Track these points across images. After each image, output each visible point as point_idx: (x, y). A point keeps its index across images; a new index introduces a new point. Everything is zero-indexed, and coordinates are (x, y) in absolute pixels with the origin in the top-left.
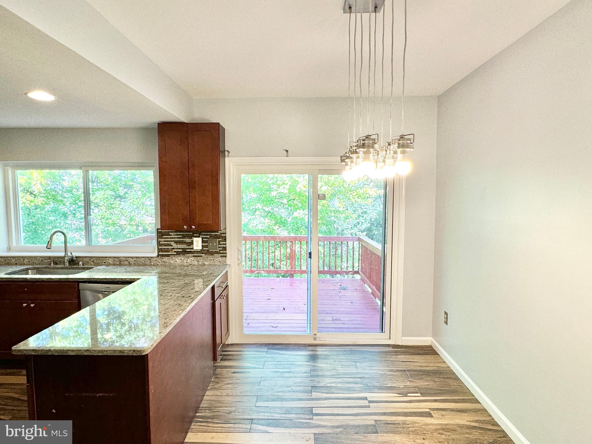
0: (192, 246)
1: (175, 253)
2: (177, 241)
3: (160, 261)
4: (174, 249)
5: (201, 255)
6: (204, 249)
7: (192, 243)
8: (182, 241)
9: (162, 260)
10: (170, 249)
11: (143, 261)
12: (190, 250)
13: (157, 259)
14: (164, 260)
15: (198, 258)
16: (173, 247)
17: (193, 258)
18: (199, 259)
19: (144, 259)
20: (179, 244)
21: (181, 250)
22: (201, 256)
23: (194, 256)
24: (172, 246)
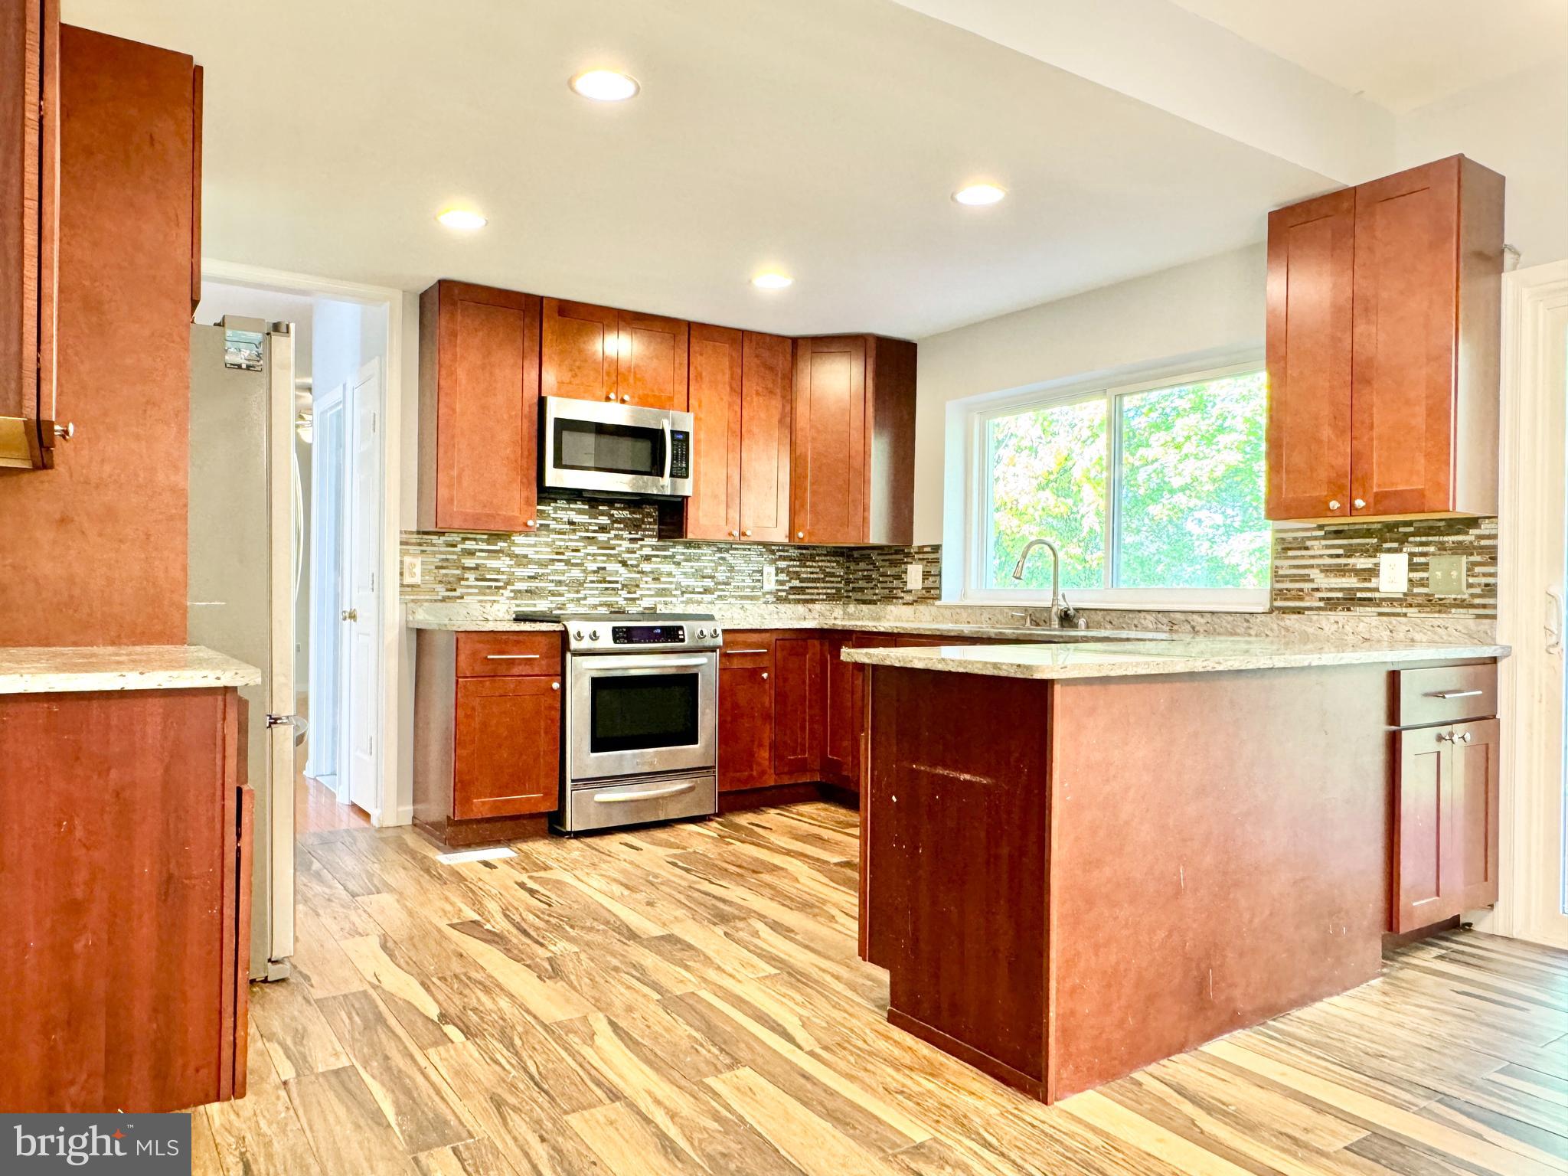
0: (1373, 580)
1: (1322, 604)
2: (1330, 565)
3: (1275, 627)
4: (1317, 590)
5: (1404, 610)
6: (1416, 590)
7: (1374, 572)
8: (1346, 565)
9: (1282, 624)
10: (1306, 591)
11: (1229, 626)
12: (1368, 595)
13: (1268, 618)
14: (1288, 622)
15: (1393, 619)
16: (1315, 586)
17: (1375, 621)
18: (1394, 622)
19: (1230, 618)
20: (1336, 576)
21: (1340, 595)
22: (1405, 615)
23: (1380, 614)
24: (1312, 581)
